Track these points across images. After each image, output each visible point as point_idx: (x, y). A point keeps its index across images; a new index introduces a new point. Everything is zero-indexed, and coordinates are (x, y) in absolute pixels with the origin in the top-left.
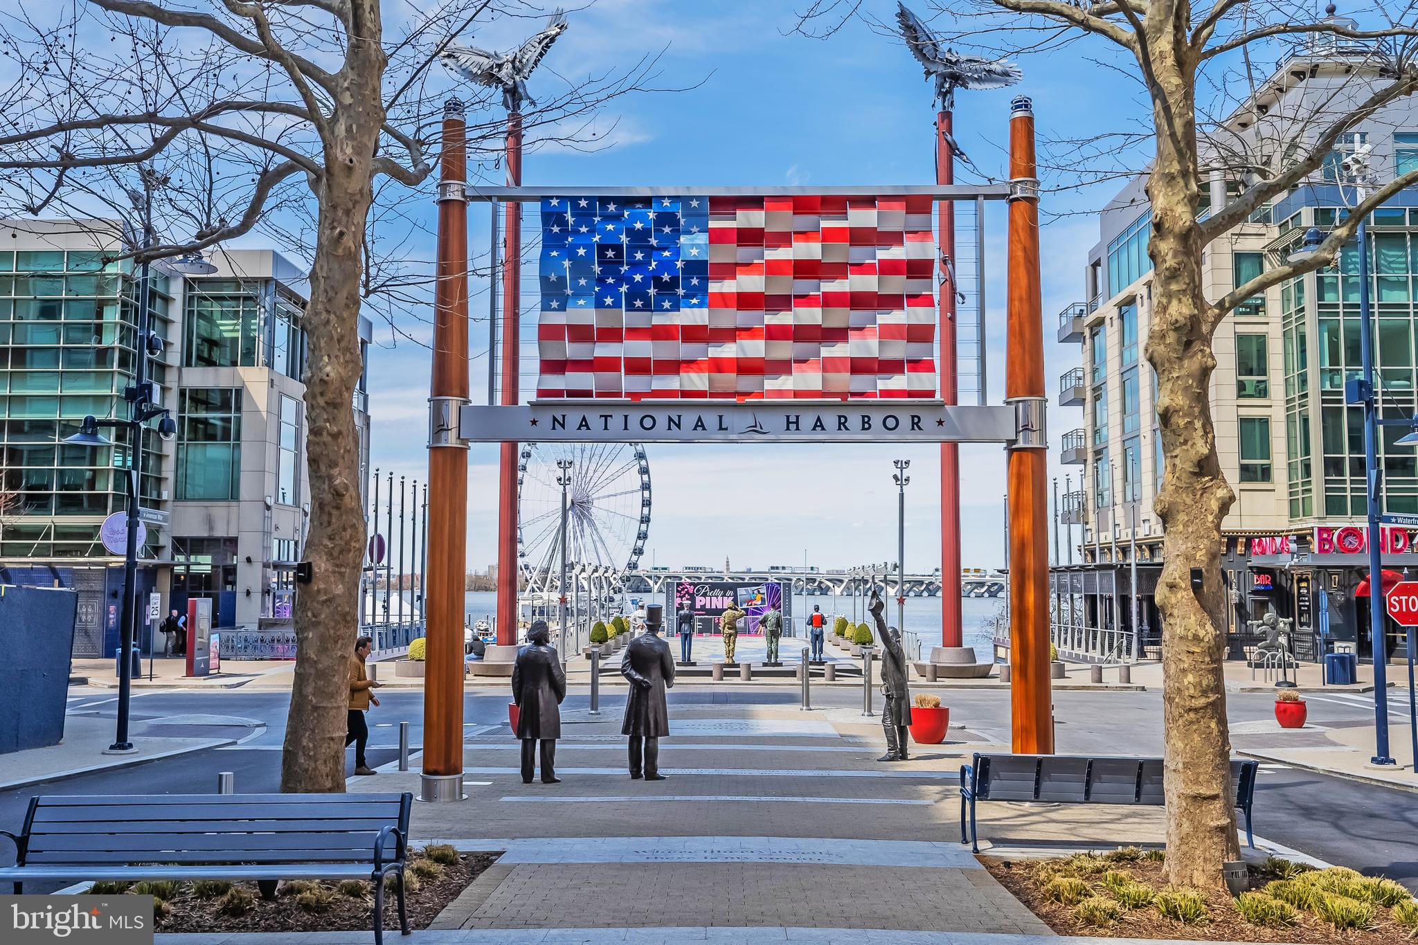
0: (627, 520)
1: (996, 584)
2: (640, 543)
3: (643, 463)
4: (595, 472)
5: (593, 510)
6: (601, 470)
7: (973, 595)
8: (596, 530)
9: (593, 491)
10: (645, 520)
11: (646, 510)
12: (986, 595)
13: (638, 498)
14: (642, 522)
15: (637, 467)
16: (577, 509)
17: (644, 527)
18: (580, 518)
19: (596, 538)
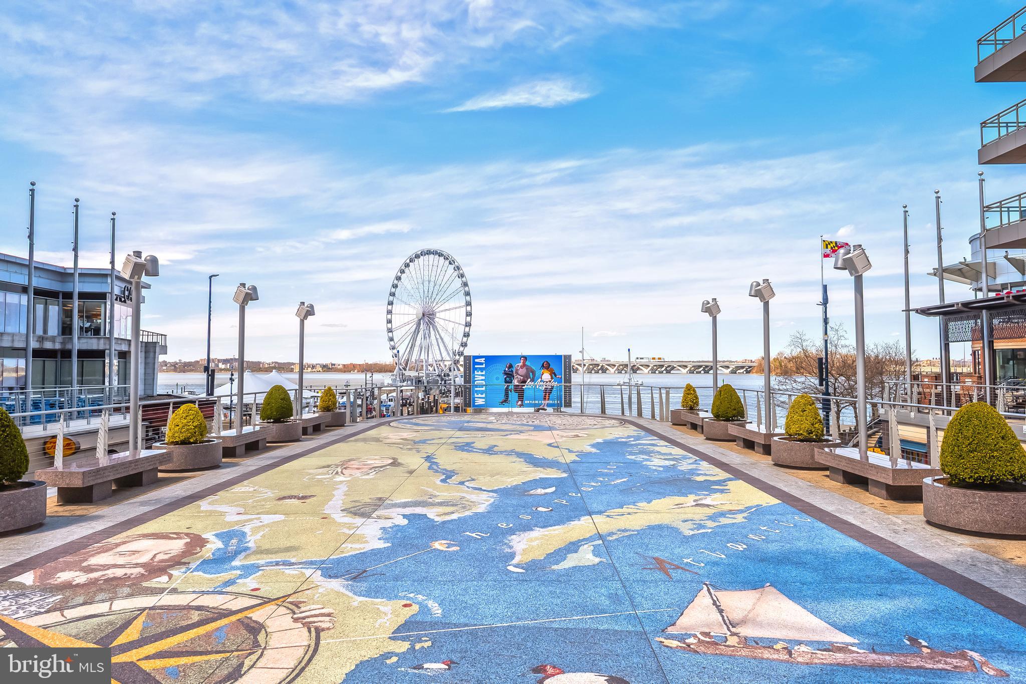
0: (457, 325)
1: (670, 366)
2: (465, 339)
3: (467, 289)
4: (437, 295)
5: (436, 319)
6: (440, 294)
7: (657, 372)
8: (438, 332)
9: (435, 308)
10: (468, 325)
11: (468, 319)
12: (665, 372)
13: (463, 311)
14: (466, 326)
15: (463, 291)
16: (426, 319)
17: (467, 329)
18: (428, 324)
19: (438, 337)
